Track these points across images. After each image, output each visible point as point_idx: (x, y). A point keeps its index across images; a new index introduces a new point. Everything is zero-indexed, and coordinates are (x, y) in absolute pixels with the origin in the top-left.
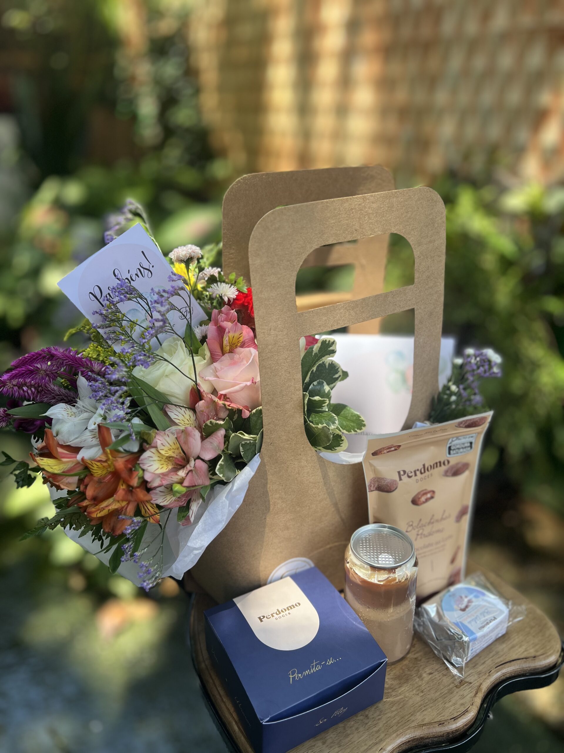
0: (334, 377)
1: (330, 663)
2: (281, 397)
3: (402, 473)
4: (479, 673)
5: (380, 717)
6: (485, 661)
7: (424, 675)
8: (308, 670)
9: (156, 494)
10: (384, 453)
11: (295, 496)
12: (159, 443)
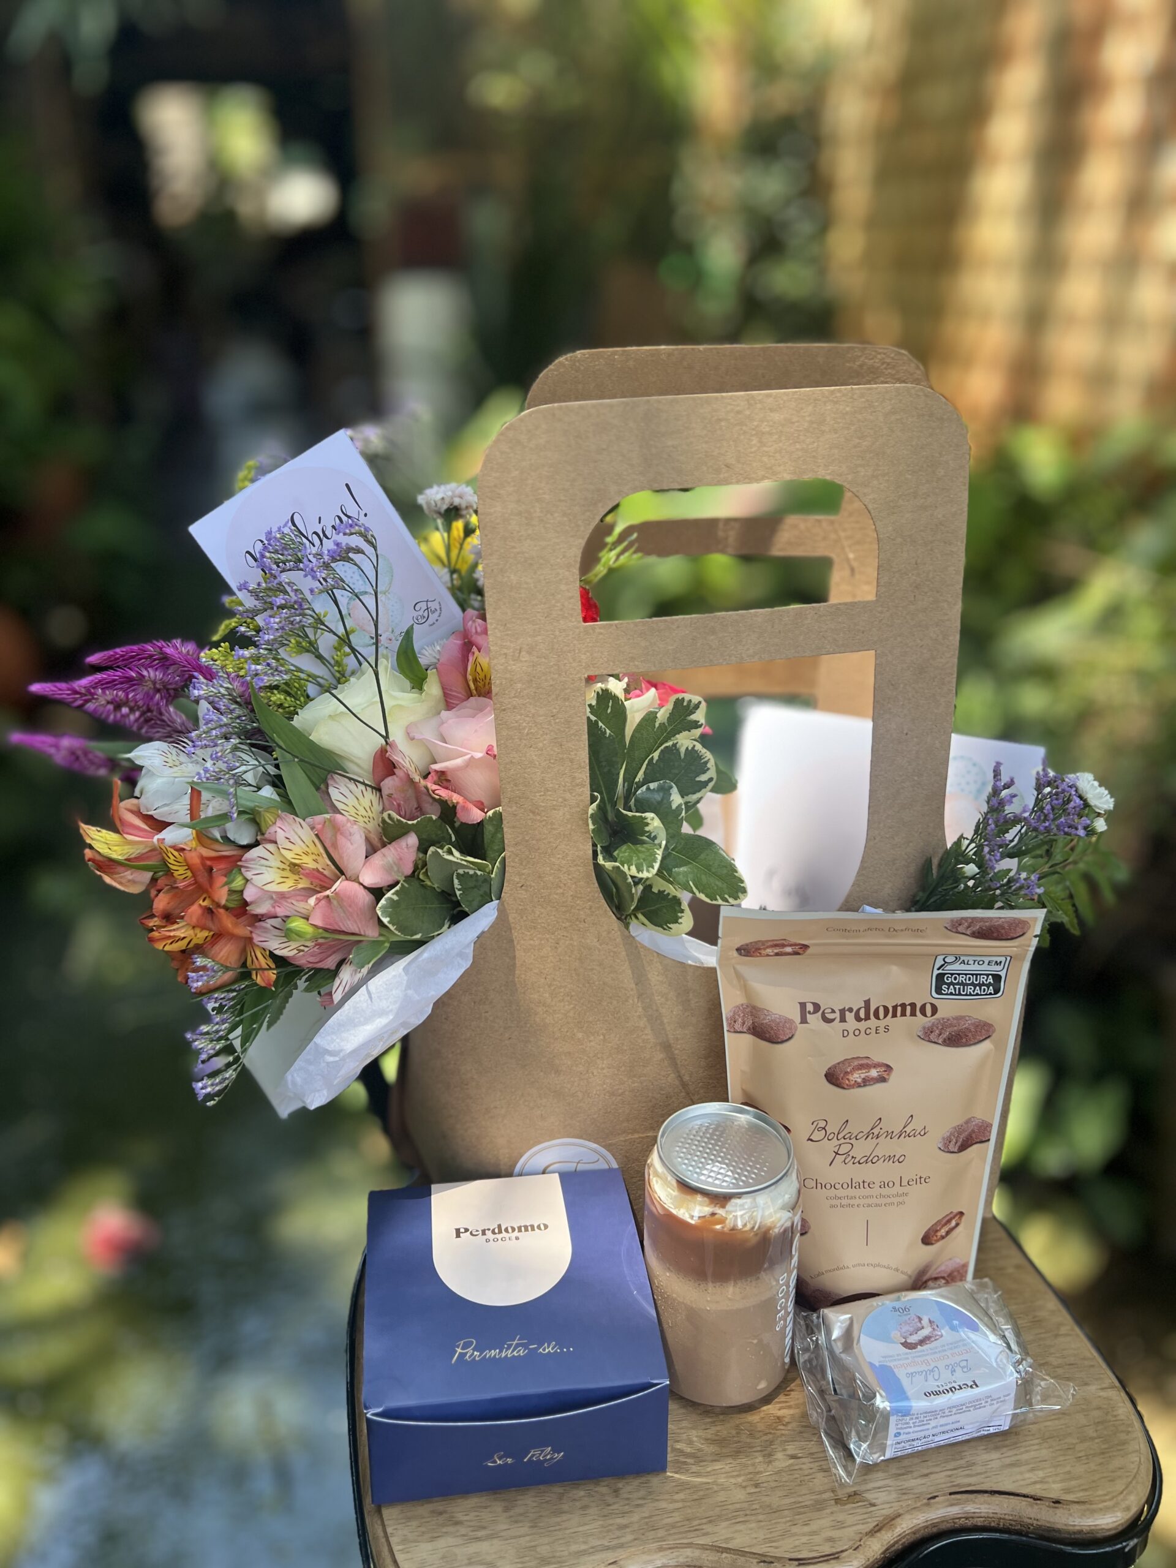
0: (698, 779)
1: (547, 1351)
2: (542, 793)
3: (810, 1008)
4: (904, 1491)
5: (640, 1502)
6: (931, 1473)
7: (779, 1455)
8: (498, 1351)
9: (266, 930)
10: (768, 955)
11: (572, 1006)
12: (280, 836)
